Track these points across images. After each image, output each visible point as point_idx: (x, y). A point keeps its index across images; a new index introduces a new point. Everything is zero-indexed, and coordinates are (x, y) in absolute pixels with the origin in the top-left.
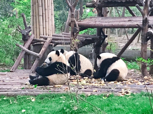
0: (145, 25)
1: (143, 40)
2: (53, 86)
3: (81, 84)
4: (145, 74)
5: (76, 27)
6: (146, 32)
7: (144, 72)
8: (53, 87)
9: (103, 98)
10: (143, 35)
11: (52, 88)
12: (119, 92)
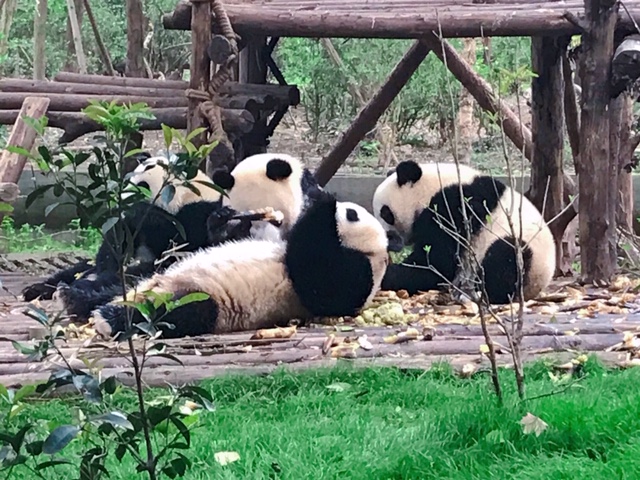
0: (602, 21)
1: (590, 93)
2: (251, 335)
3: (378, 319)
4: (602, 266)
5: (223, 34)
6: (609, 51)
7: (598, 258)
8: (252, 338)
9: (554, 378)
10: (593, 69)
11: (248, 344)
12: (614, 350)
